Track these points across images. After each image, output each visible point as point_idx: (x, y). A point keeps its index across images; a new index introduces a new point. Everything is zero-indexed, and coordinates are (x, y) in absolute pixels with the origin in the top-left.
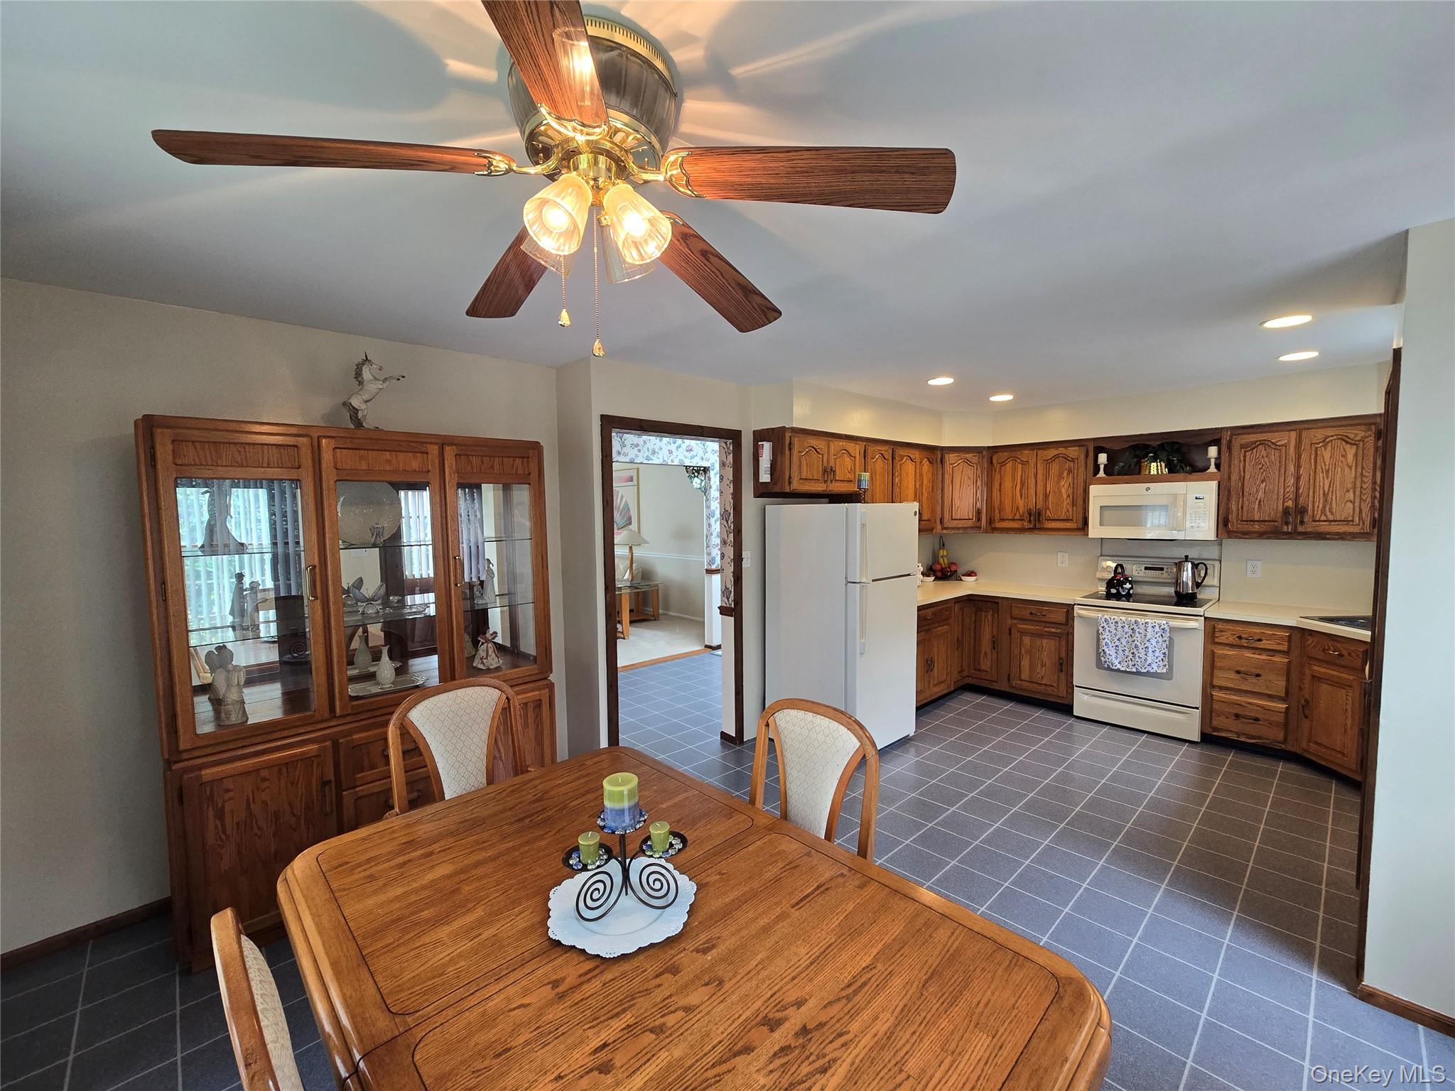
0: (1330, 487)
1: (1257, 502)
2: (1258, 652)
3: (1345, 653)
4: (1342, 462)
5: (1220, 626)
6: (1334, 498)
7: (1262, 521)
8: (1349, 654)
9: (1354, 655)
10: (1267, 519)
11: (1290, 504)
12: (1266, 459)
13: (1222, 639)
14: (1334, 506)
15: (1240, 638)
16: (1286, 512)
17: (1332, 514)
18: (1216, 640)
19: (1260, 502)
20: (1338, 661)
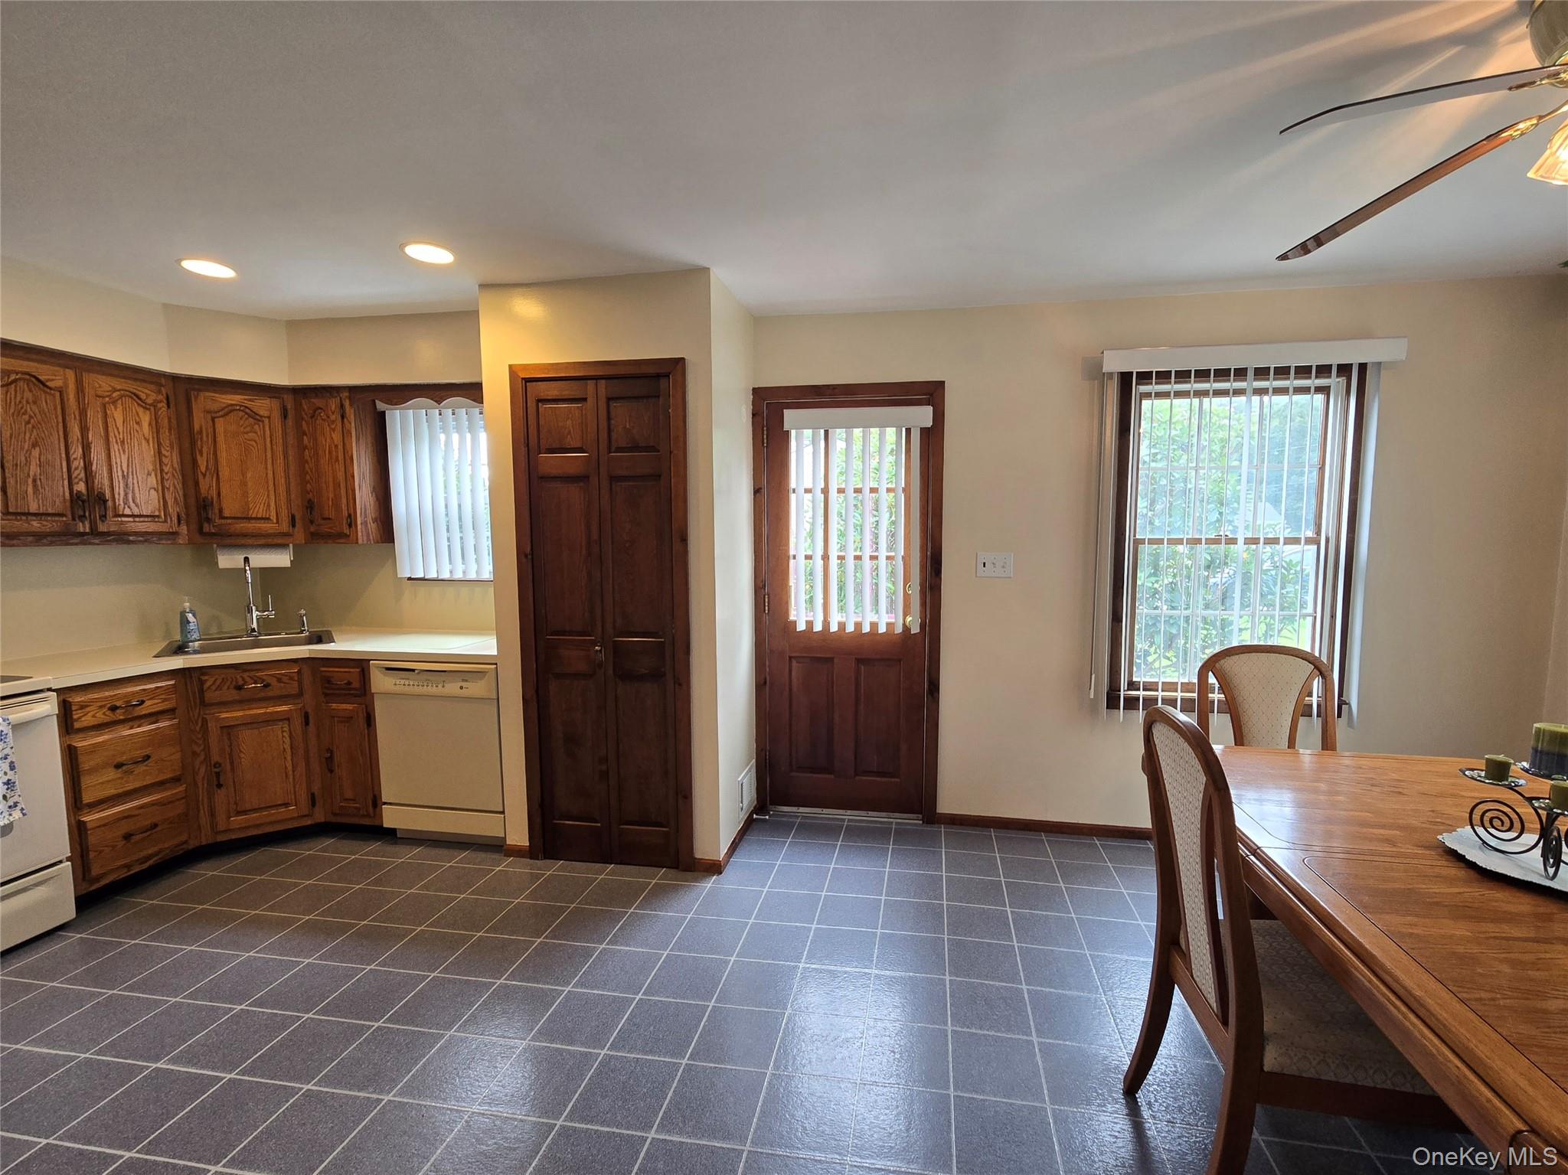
0: (128, 465)
1: (30, 481)
2: (138, 723)
3: (274, 682)
4: (137, 431)
5: (77, 699)
6: (135, 482)
7: (42, 514)
8: (279, 680)
9: (285, 679)
10: (50, 511)
11: (81, 487)
12: (34, 408)
13: (88, 720)
14: (137, 495)
15: (113, 709)
16: (76, 499)
17: (137, 506)
18: (77, 725)
19: (34, 481)
20: (263, 694)
